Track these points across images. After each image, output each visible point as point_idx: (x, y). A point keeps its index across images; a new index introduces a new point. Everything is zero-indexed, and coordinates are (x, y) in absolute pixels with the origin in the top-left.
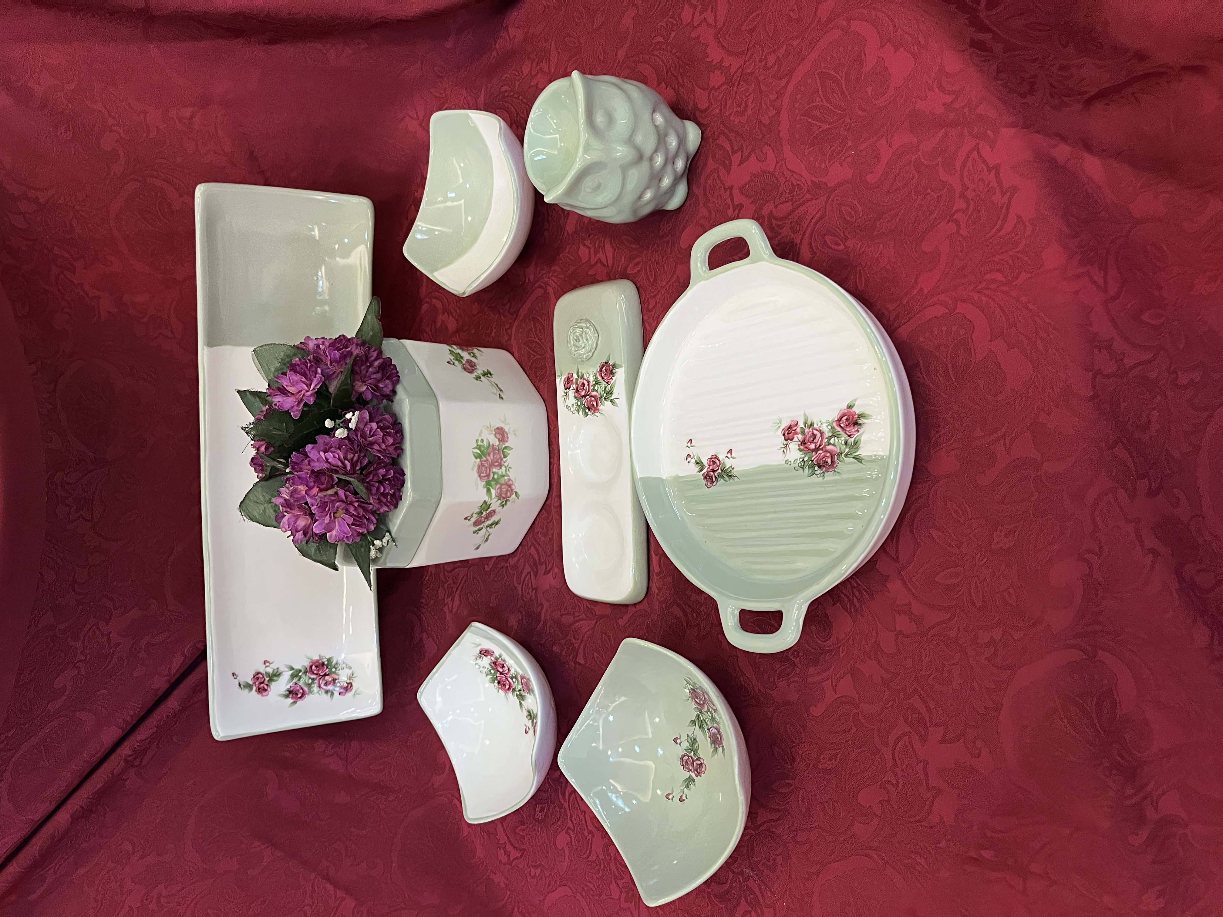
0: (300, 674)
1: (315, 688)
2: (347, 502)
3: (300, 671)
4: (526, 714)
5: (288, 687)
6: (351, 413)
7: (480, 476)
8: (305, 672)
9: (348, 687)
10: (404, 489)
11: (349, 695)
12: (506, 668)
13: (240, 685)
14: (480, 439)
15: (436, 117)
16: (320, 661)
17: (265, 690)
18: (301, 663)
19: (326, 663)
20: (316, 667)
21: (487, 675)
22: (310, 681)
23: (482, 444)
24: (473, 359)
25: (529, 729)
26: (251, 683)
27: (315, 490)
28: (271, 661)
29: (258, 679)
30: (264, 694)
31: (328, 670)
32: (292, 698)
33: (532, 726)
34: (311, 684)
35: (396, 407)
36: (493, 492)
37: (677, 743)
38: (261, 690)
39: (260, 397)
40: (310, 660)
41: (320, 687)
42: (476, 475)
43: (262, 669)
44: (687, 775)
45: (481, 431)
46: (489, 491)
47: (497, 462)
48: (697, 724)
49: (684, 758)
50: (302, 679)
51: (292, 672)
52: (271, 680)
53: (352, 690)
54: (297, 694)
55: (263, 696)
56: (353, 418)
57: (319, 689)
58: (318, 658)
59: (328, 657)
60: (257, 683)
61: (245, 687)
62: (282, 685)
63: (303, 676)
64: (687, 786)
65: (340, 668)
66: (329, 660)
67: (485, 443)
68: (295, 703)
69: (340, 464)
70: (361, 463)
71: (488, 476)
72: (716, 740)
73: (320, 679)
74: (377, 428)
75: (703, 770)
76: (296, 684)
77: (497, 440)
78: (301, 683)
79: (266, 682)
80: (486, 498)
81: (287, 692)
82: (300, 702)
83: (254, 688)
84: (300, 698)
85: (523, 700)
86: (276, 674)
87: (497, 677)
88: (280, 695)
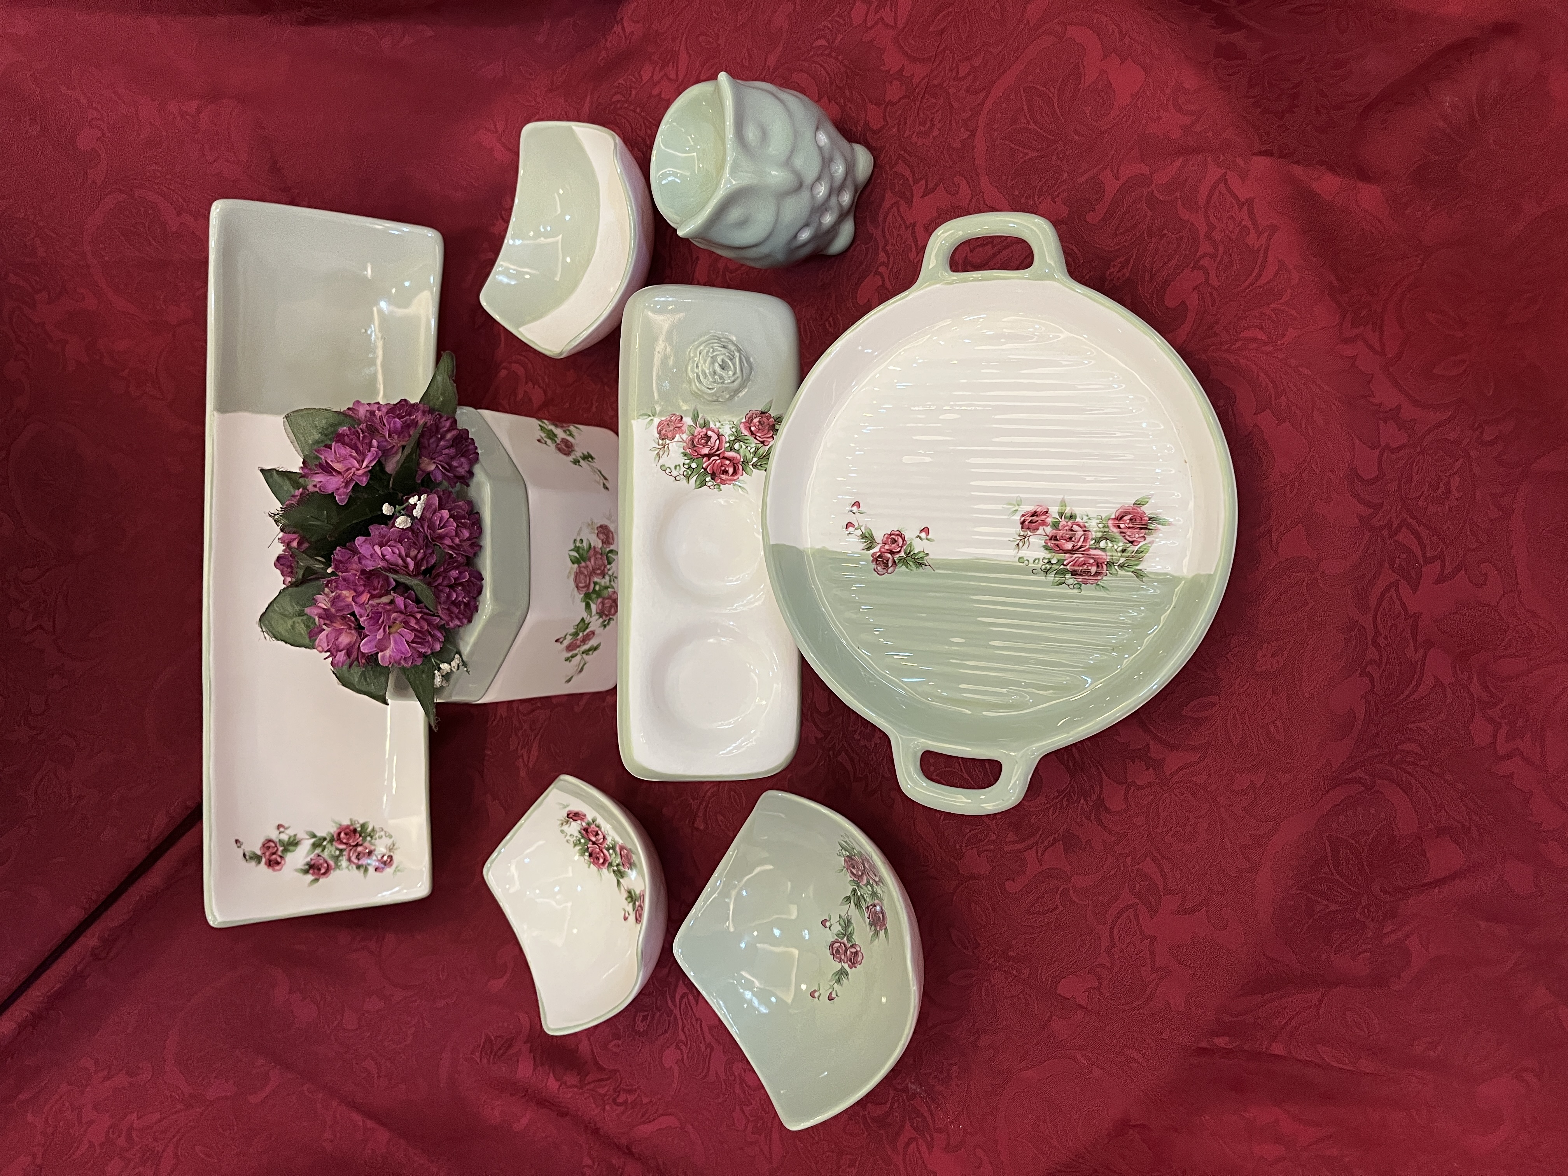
0: (325, 843)
1: (344, 863)
2: (406, 613)
3: (325, 839)
4: (625, 895)
5: (308, 859)
6: (416, 497)
7: (577, 587)
8: (331, 841)
9: (387, 862)
10: (481, 598)
11: (389, 871)
12: (601, 836)
13: (244, 855)
14: (578, 539)
15: (528, 129)
16: (352, 828)
17: (278, 863)
18: (326, 829)
19: (359, 829)
20: (346, 834)
21: (575, 845)
22: (338, 853)
23: (580, 545)
24: (570, 439)
25: (629, 914)
26: (259, 853)
27: (365, 597)
28: (286, 825)
29: (269, 848)
30: (277, 868)
31: (361, 838)
32: (313, 874)
33: (634, 909)
34: (338, 857)
35: (472, 492)
36: (593, 607)
37: (825, 927)
38: (273, 864)
39: (290, 479)
40: (338, 826)
41: (349, 860)
42: (573, 584)
43: (274, 835)
44: (838, 966)
45: (581, 529)
46: (588, 606)
47: (599, 569)
48: (852, 902)
49: (835, 946)
50: (326, 850)
51: (313, 840)
52: (286, 850)
53: (391, 865)
54: (319, 869)
55: (274, 870)
56: (418, 502)
57: (348, 863)
58: (349, 823)
59: (361, 822)
60: (267, 854)
61: (251, 858)
62: (300, 856)
63: (329, 846)
64: (839, 981)
65: (377, 836)
66: (363, 826)
67: (585, 545)
68: (317, 880)
69: (400, 562)
70: (427, 563)
71: (588, 586)
72: (878, 921)
73: (351, 850)
74: (450, 517)
75: (859, 959)
76: (319, 856)
77: (600, 542)
78: (326, 854)
79: (279, 853)
80: (585, 615)
81: (307, 867)
82: (322, 880)
83: (264, 860)
84: (324, 874)
85: (622, 876)
86: (294, 843)
87: (588, 848)
88: (297, 870)
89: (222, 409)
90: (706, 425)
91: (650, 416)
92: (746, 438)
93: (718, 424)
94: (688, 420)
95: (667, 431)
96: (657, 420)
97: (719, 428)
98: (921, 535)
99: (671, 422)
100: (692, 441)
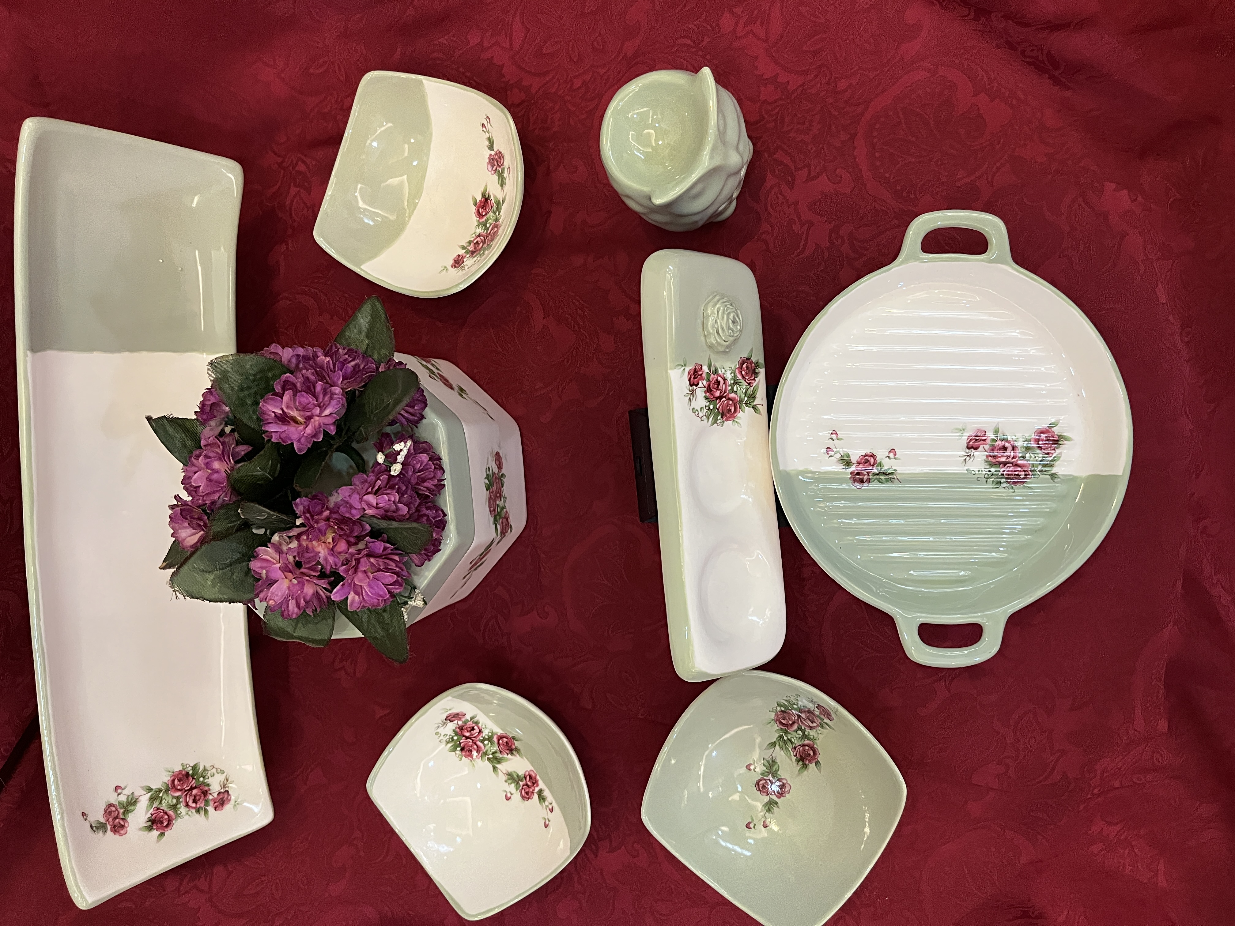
0: (161, 794)
1: (183, 810)
2: (381, 556)
3: (160, 790)
4: (505, 778)
5: (149, 815)
6: (402, 443)
7: (490, 511)
8: (167, 791)
9: (224, 798)
11: (228, 807)
12: (477, 730)
13: (92, 827)
14: (488, 468)
16: (184, 772)
17: (122, 827)
18: (161, 778)
19: (191, 772)
20: (179, 780)
21: (448, 743)
22: (175, 801)
23: (489, 473)
25: (512, 794)
26: (103, 820)
27: (343, 546)
28: (123, 786)
29: (110, 813)
30: (122, 832)
31: (194, 781)
32: (157, 829)
33: (517, 789)
34: (176, 804)
36: (498, 527)
37: (750, 770)
38: (118, 828)
40: (171, 773)
41: (187, 805)
42: (488, 509)
43: (113, 799)
44: (767, 799)
45: (488, 458)
46: (496, 526)
47: (498, 492)
48: (778, 745)
49: (761, 783)
50: (163, 801)
51: (150, 794)
52: (127, 811)
53: (230, 800)
54: (162, 823)
55: (121, 835)
57: (187, 809)
58: (181, 769)
59: (192, 765)
60: (111, 819)
61: (97, 828)
62: (141, 814)
63: (165, 796)
64: (769, 810)
65: (209, 775)
66: (195, 768)
67: (491, 471)
68: (162, 834)
71: (495, 509)
72: (807, 757)
73: (186, 795)
75: (787, 790)
76: (158, 809)
78: (164, 806)
79: (121, 816)
80: (495, 536)
81: (150, 823)
82: (168, 833)
83: (109, 827)
84: (167, 826)
85: (499, 762)
86: (132, 802)
87: (460, 743)
88: (141, 829)
89: (34, 347)
90: (716, 372)
91: (682, 366)
92: (740, 381)
93: (723, 370)
94: (705, 369)
95: (695, 377)
96: (687, 369)
97: (724, 374)
98: (889, 455)
99: (695, 371)
100: (709, 386)
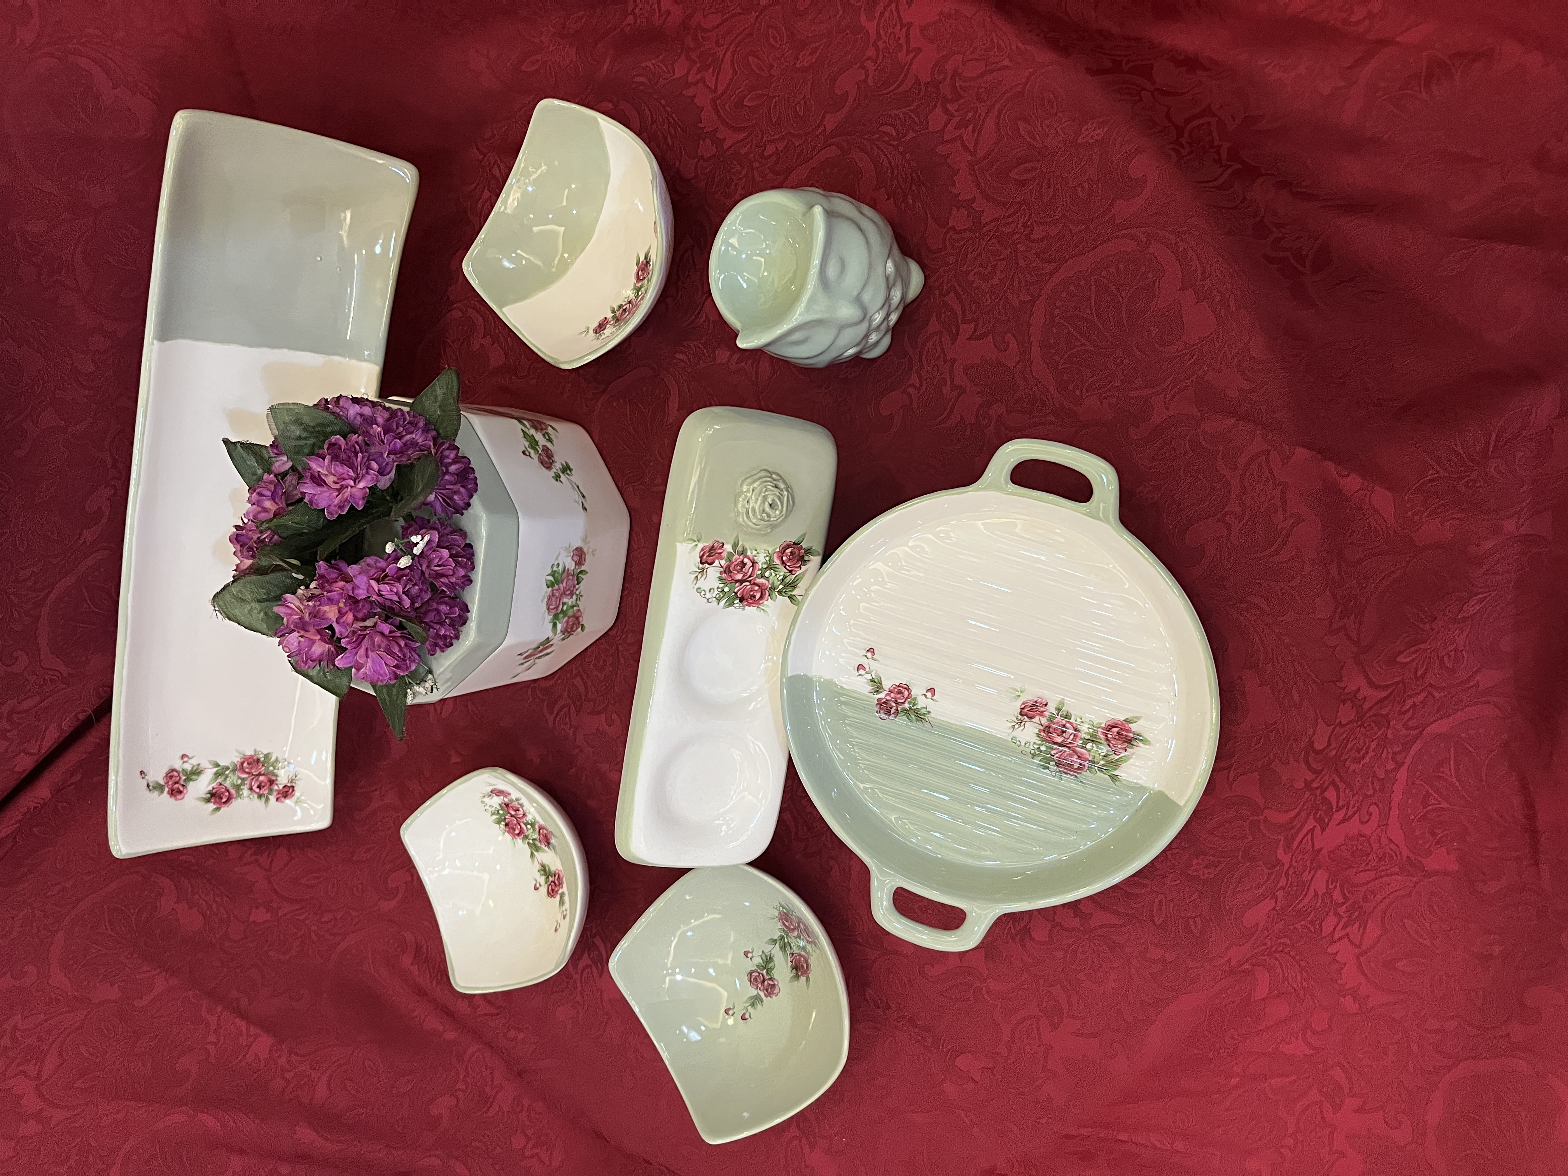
0: (227, 772)
1: (245, 792)
3: (227, 768)
4: (539, 867)
5: (210, 788)
6: (420, 537)
7: (548, 609)
8: (234, 771)
9: (288, 792)
10: (464, 629)
11: (290, 801)
12: (521, 812)
13: (148, 786)
14: (556, 564)
15: (543, 106)
16: (255, 758)
17: (180, 792)
18: (230, 759)
19: (262, 759)
20: (248, 764)
21: (493, 814)
22: (239, 781)
23: (557, 569)
24: (549, 445)
25: (540, 885)
26: (162, 782)
27: (350, 617)
28: (190, 756)
29: (171, 777)
30: (179, 797)
31: (264, 768)
32: (215, 803)
33: (546, 883)
34: (240, 785)
35: (466, 521)
36: (559, 626)
37: (747, 957)
38: (176, 792)
39: (255, 454)
40: (242, 756)
41: (251, 789)
42: (545, 607)
43: (178, 765)
44: (754, 992)
45: (559, 554)
46: (555, 625)
47: (569, 590)
48: (777, 944)
49: (754, 974)
50: (228, 779)
51: (216, 769)
52: (188, 779)
53: (293, 795)
54: (221, 798)
55: (176, 800)
56: (419, 542)
57: (250, 792)
58: (253, 753)
59: (265, 752)
60: (170, 783)
61: (154, 788)
62: (202, 785)
63: (231, 775)
64: (753, 1005)
65: (279, 766)
66: (267, 756)
67: (560, 568)
68: (218, 809)
69: (396, 598)
70: (422, 599)
71: (557, 608)
72: (801, 968)
73: (252, 779)
74: (448, 556)
75: (775, 991)
76: (221, 784)
77: (573, 563)
78: (228, 784)
79: (182, 782)
80: (550, 634)
81: (209, 795)
82: (224, 809)
83: (167, 789)
84: (225, 803)
85: (537, 851)
86: (196, 772)
87: (505, 819)
88: (199, 799)
89: (163, 336)
90: (743, 552)
91: (695, 541)
92: (777, 566)
93: (754, 552)
94: (728, 548)
95: (709, 556)
96: (700, 546)
97: (755, 556)
98: (927, 694)
99: (712, 548)
100: (728, 567)
